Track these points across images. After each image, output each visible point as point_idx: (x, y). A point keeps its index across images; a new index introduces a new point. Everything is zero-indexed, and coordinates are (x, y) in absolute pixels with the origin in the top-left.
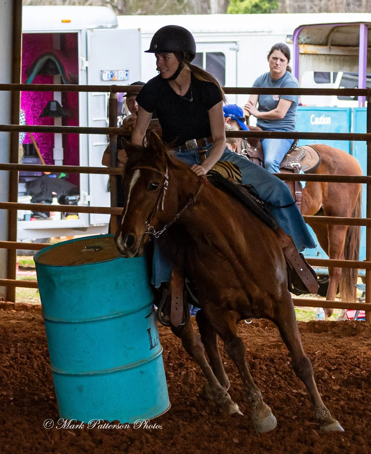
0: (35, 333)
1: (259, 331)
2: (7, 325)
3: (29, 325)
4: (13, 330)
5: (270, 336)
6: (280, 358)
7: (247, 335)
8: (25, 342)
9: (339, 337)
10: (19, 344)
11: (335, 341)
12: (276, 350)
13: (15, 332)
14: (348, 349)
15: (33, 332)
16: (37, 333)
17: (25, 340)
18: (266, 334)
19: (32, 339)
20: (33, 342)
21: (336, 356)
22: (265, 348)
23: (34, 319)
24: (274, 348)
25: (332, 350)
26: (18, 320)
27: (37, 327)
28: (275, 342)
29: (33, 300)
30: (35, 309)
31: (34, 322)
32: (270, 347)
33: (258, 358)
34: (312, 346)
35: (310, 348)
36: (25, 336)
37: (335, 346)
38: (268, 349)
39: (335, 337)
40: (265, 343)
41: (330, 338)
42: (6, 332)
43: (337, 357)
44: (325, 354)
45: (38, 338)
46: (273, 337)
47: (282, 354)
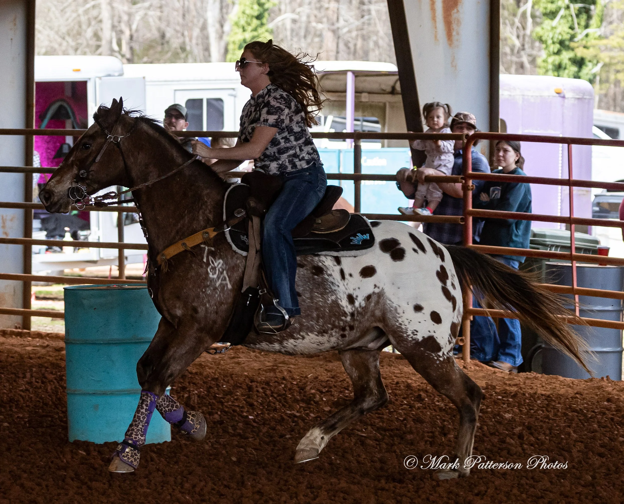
0: (49, 360)
1: (256, 356)
2: (24, 352)
3: (43, 351)
4: (29, 356)
5: (266, 361)
6: (276, 382)
7: (244, 359)
8: (39, 367)
9: (330, 361)
10: (34, 369)
11: (326, 365)
12: (272, 374)
13: (31, 358)
14: (338, 373)
15: (48, 358)
16: (51, 359)
17: (41, 366)
18: (262, 359)
19: (46, 365)
20: (47, 368)
21: (327, 379)
22: (261, 372)
23: (48, 346)
24: (270, 372)
25: (323, 374)
26: (34, 347)
27: (51, 353)
28: (270, 366)
29: (47, 328)
30: (49, 337)
31: (48, 349)
32: (266, 371)
33: (254, 382)
34: (305, 370)
35: (303, 371)
36: (40, 361)
37: (326, 370)
38: (264, 372)
39: (326, 361)
40: (261, 367)
41: (321, 363)
42: (22, 358)
43: (328, 381)
44: (317, 378)
45: (52, 364)
46: (269, 362)
47: (277, 377)
